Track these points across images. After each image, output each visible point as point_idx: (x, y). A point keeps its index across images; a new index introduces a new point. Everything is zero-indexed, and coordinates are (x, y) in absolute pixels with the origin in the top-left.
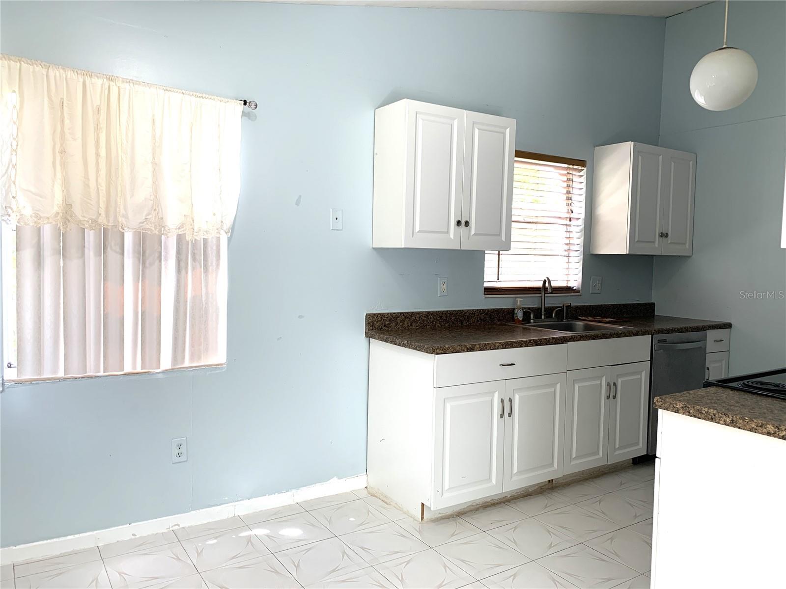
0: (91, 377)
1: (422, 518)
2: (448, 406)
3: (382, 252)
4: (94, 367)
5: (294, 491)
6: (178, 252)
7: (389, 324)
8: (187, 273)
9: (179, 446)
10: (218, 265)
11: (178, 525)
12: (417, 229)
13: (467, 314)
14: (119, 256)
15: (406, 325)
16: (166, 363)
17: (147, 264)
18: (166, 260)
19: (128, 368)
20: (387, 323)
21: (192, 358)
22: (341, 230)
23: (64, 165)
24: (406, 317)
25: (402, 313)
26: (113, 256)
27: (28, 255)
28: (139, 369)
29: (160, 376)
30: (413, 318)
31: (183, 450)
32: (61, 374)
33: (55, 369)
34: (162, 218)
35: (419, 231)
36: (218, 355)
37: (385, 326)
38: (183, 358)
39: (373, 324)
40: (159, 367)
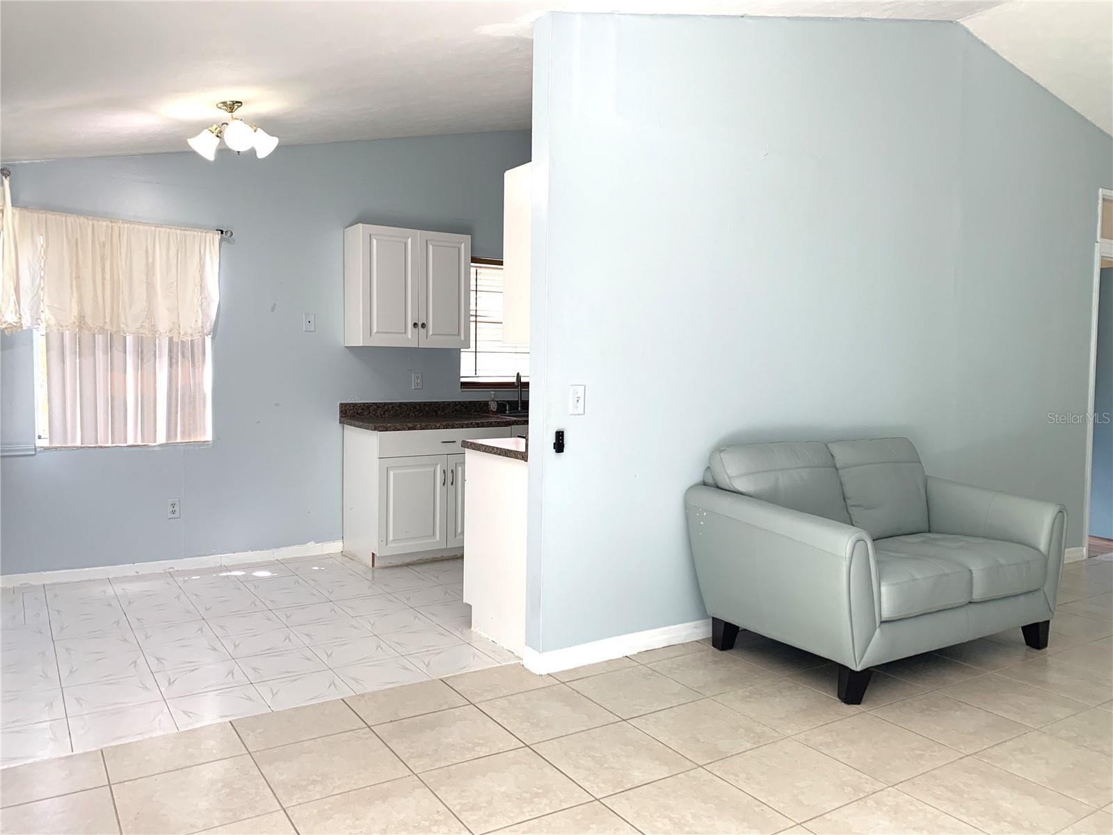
0: (101, 447)
1: (373, 565)
2: (391, 473)
3: (353, 349)
4: (104, 440)
5: (274, 550)
6: (170, 351)
8: (178, 366)
9: (173, 505)
10: (204, 361)
11: (173, 568)
12: (375, 330)
13: (442, 405)
14: (121, 354)
15: (378, 414)
16: (161, 438)
17: (145, 361)
18: (160, 356)
19: (130, 442)
20: (360, 411)
21: (183, 436)
22: (315, 331)
23: (79, 287)
24: (378, 407)
25: (376, 403)
26: (118, 355)
27: (55, 353)
28: (139, 443)
29: (157, 449)
30: (386, 408)
31: (177, 508)
32: (78, 444)
33: (74, 440)
34: (154, 325)
35: (377, 332)
36: (208, 436)
37: (358, 414)
38: (176, 436)
39: (346, 412)
40: (155, 442)
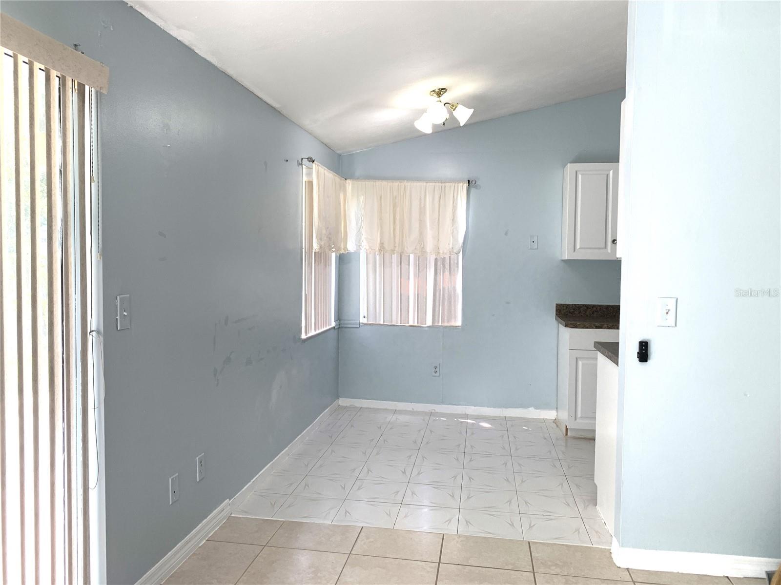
0: (394, 325)
1: (566, 434)
2: (580, 363)
4: (396, 321)
5: (504, 409)
6: (436, 264)
7: (573, 312)
8: (440, 275)
9: (436, 367)
10: (458, 270)
11: (435, 410)
12: (578, 246)
14: (407, 267)
15: (588, 313)
16: (429, 323)
17: (420, 270)
18: (430, 268)
19: (411, 323)
21: (443, 321)
22: (537, 249)
23: (381, 227)
24: (588, 308)
25: (585, 305)
26: (404, 266)
27: (371, 266)
28: (416, 324)
29: (426, 329)
30: (594, 309)
31: (438, 370)
32: (382, 323)
33: (380, 320)
34: (423, 248)
35: (579, 248)
36: (459, 323)
37: (570, 313)
38: (439, 322)
39: (560, 311)
40: (426, 324)
